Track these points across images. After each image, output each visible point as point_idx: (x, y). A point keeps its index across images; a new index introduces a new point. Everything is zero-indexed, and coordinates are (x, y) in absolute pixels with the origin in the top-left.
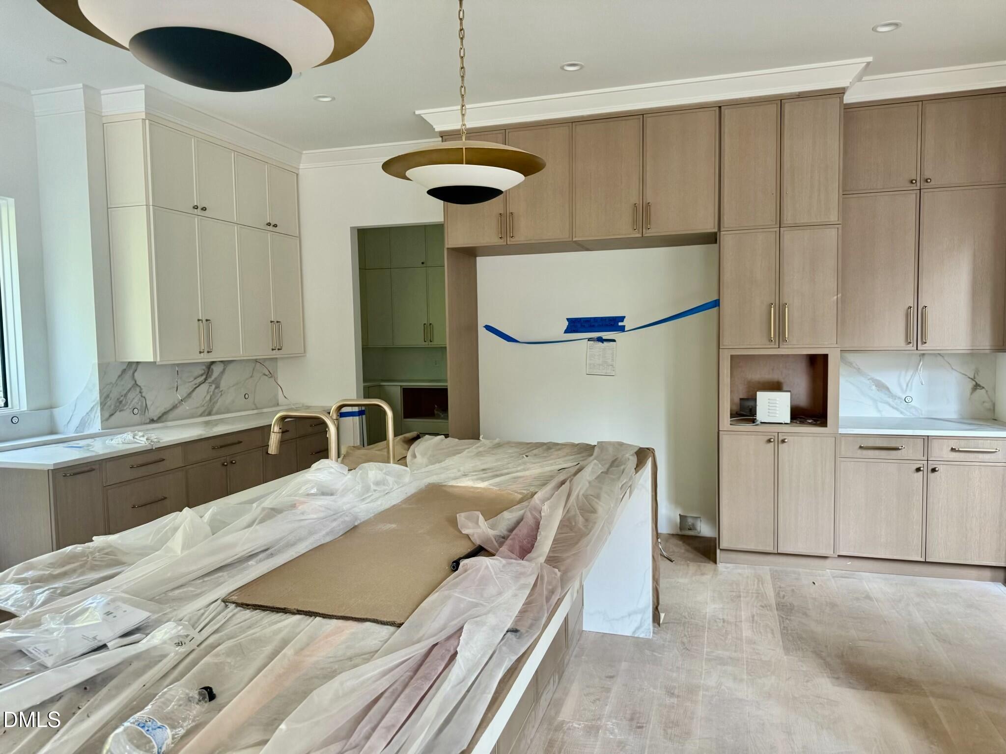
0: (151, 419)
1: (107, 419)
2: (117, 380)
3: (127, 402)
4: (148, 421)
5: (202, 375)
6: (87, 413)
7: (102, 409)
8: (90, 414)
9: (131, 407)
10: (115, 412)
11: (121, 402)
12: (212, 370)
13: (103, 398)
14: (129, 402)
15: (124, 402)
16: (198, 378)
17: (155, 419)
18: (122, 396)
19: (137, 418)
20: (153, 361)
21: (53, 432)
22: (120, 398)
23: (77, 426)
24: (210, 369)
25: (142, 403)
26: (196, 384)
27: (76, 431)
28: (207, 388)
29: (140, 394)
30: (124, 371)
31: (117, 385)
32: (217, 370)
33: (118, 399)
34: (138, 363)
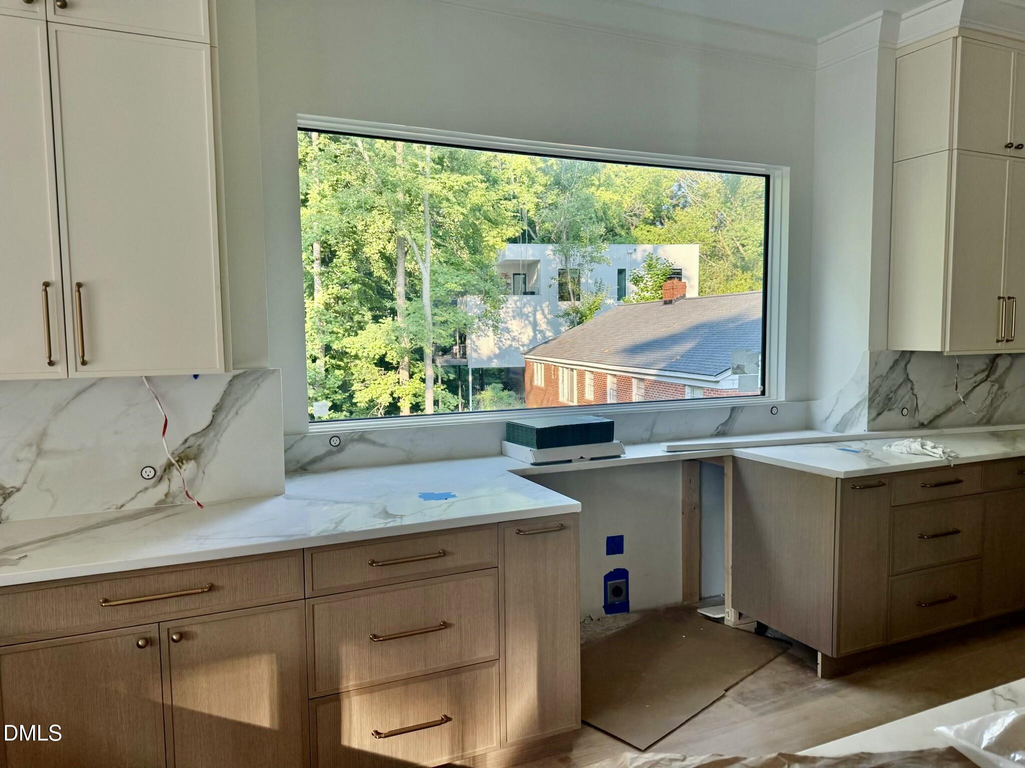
0: (921, 422)
1: (874, 419)
2: (888, 373)
3: (897, 400)
4: (917, 425)
5: (984, 371)
6: (851, 410)
7: (870, 407)
8: (854, 410)
9: (900, 406)
10: (883, 411)
11: (890, 399)
12: (997, 364)
13: (872, 392)
14: (899, 400)
15: (893, 400)
16: (979, 375)
17: (926, 423)
18: (892, 392)
19: (904, 421)
20: (940, 351)
21: (809, 427)
22: (890, 395)
23: (838, 423)
24: (995, 364)
25: (913, 401)
26: (975, 383)
27: (836, 429)
28: (988, 389)
29: (911, 391)
30: (896, 362)
31: (887, 379)
32: (1002, 364)
33: (887, 396)
34: (912, 352)
